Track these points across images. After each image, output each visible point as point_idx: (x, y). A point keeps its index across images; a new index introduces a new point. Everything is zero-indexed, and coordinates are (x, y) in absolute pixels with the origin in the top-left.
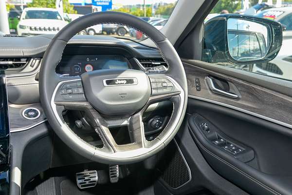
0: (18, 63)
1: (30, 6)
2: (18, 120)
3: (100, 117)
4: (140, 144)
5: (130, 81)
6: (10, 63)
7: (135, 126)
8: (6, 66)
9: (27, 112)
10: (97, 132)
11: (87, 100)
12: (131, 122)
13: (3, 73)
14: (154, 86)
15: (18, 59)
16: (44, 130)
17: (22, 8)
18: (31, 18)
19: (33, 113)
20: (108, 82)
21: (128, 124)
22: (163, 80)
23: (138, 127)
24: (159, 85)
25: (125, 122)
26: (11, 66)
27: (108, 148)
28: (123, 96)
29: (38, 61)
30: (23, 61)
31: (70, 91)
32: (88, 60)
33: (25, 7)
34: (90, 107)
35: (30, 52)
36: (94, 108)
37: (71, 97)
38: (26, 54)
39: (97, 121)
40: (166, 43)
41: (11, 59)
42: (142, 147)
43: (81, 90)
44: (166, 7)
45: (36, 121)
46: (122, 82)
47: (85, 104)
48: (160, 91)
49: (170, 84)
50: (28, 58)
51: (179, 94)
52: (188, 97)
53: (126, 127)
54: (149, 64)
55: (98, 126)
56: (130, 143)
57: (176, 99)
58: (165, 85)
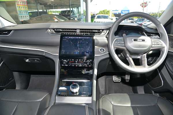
0: (99, 31)
1: (98, 14)
2: (98, 52)
3: (129, 54)
4: (145, 66)
5: (143, 40)
6: (97, 31)
7: (143, 59)
8: (95, 32)
9: (101, 49)
10: (127, 59)
11: (125, 47)
12: (141, 57)
13: (94, 35)
14: (153, 43)
15: (99, 30)
16: (108, 56)
17: (95, 15)
18: (98, 18)
19: (103, 50)
20: (135, 40)
21: (140, 58)
22: (158, 41)
23: (144, 59)
24: (156, 43)
25: (139, 57)
26: (97, 32)
27: (132, 66)
28: (140, 46)
29: (106, 31)
30: (101, 31)
31: (119, 42)
32: (124, 32)
33: (96, 15)
34: (126, 49)
35: (104, 28)
36: (127, 50)
37: (119, 44)
38: (102, 28)
39: (128, 55)
40: (161, 25)
41: (97, 30)
42: (145, 67)
43: (123, 42)
44: (153, 14)
45: (104, 53)
46: (140, 40)
47: (124, 48)
48: (156, 46)
49: (161, 43)
50: (103, 30)
51: (164, 48)
52: (168, 51)
53: (139, 59)
54: (150, 35)
55: (128, 57)
56: (140, 65)
57: (163, 50)
58: (158, 43)
